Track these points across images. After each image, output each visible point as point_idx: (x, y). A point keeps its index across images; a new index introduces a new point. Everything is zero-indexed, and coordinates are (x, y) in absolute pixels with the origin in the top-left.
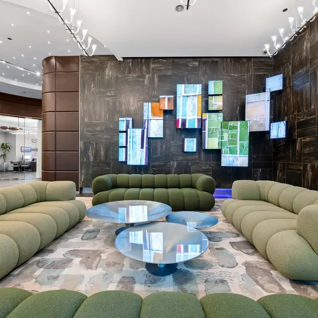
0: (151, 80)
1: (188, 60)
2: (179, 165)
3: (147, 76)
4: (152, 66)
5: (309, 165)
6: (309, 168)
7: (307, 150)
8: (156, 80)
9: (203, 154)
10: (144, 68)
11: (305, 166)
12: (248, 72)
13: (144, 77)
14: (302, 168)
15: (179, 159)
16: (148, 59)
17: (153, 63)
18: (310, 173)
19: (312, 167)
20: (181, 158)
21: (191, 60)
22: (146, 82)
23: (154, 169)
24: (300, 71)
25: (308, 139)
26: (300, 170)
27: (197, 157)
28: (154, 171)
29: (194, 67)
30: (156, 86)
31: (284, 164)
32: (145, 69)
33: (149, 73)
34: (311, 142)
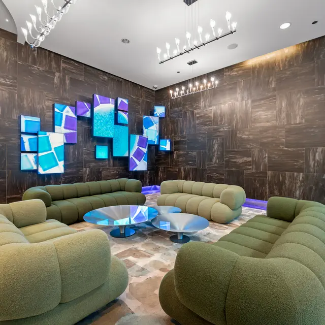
0: (62, 81)
1: (99, 72)
2: (91, 172)
3: (57, 74)
4: (63, 65)
5: (182, 168)
6: (182, 170)
7: (180, 159)
8: (68, 82)
9: (111, 161)
10: (53, 64)
11: (180, 169)
12: (142, 98)
13: (54, 74)
14: (177, 170)
15: (91, 166)
16: (57, 56)
17: (64, 62)
18: (183, 173)
19: (184, 170)
20: (92, 164)
21: (102, 73)
22: (55, 81)
23: (66, 176)
24: (176, 109)
25: (181, 152)
26: (176, 171)
27: (107, 163)
28: (65, 179)
29: (104, 80)
30: (67, 88)
31: (164, 168)
32: (54, 66)
33: (59, 71)
34: (183, 154)
